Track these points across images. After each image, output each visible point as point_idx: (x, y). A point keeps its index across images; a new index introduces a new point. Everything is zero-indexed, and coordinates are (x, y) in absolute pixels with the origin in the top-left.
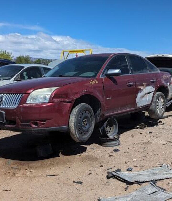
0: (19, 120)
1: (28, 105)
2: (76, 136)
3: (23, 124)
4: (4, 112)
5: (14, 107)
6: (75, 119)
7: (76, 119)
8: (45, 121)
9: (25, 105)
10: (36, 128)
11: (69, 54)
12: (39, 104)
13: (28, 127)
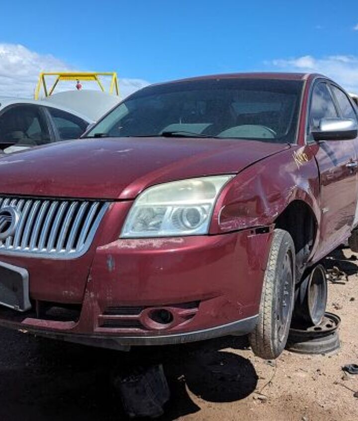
0: (96, 304)
1: (134, 245)
2: (271, 345)
3: (109, 319)
4: (24, 272)
5: (72, 251)
6: (274, 289)
7: (276, 289)
8: (196, 304)
9: (119, 244)
10: (163, 332)
11: (57, 81)
12: (173, 240)
13: (131, 330)
